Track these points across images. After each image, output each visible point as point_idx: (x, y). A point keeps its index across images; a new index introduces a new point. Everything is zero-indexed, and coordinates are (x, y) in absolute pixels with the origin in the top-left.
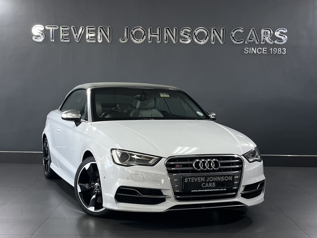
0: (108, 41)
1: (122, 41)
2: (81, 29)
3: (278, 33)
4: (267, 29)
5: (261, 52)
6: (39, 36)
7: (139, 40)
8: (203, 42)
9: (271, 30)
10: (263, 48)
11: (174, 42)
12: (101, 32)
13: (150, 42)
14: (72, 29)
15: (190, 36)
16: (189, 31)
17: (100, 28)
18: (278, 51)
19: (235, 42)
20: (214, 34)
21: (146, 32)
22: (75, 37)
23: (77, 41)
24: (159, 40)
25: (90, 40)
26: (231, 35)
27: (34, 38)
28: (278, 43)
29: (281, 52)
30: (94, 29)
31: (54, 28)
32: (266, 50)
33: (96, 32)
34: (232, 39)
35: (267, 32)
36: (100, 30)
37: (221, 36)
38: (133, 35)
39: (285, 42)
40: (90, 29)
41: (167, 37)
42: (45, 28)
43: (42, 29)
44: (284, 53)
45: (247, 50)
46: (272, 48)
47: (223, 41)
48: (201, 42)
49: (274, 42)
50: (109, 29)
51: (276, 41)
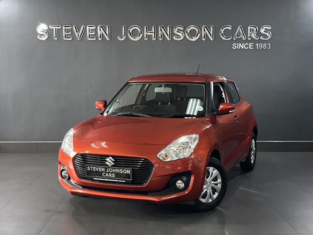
0: (108, 39)
1: (120, 39)
2: (82, 28)
3: (264, 30)
4: (253, 27)
5: (248, 47)
6: (43, 35)
7: (136, 38)
8: (194, 39)
9: (257, 27)
10: (250, 44)
11: (168, 39)
12: (101, 31)
13: (146, 39)
14: (74, 28)
15: (182, 34)
16: (182, 29)
17: (100, 27)
18: (263, 46)
19: (224, 38)
20: (205, 31)
21: (142, 31)
22: (77, 35)
23: (79, 39)
24: (155, 38)
25: (91, 38)
26: (220, 32)
27: (38, 37)
28: (263, 39)
29: (266, 47)
30: (94, 28)
31: (57, 27)
32: (253, 46)
33: (96, 30)
34: (221, 35)
35: (253, 29)
36: (100, 29)
37: (211, 33)
38: (130, 33)
39: (269, 37)
40: (90, 28)
41: (161, 35)
42: (48, 27)
43: (47, 28)
44: (269, 48)
45: (235, 46)
46: (258, 44)
47: (213, 37)
48: (192, 38)
49: (260, 38)
50: (108, 28)
51: (262, 37)
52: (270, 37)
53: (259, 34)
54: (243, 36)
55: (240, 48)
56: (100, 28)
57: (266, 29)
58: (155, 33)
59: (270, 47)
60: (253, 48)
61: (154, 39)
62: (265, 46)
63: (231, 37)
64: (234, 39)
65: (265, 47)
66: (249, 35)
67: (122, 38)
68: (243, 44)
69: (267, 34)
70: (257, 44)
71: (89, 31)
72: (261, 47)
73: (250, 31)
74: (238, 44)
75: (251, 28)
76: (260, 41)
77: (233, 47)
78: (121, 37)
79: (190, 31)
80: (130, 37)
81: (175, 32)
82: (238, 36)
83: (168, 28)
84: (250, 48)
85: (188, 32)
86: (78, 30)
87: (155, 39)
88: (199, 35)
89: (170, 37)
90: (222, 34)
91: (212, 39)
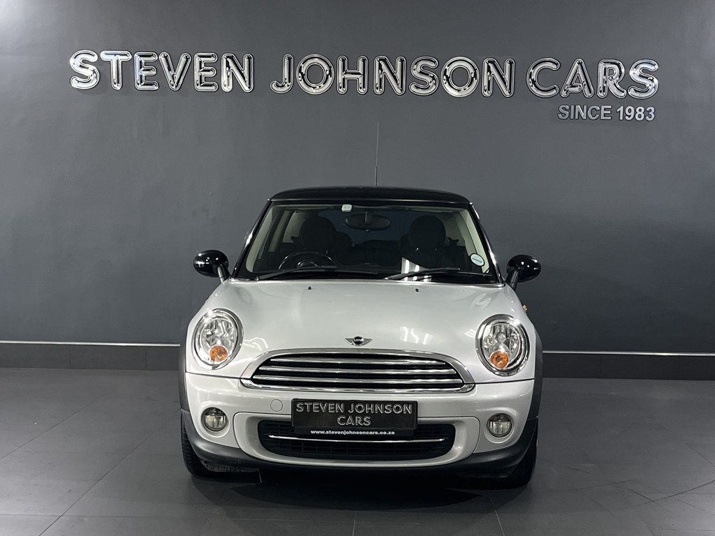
0: (247, 88)
2: (183, 60)
3: (637, 71)
4: (612, 63)
5: (598, 116)
6: (86, 77)
8: (463, 92)
9: (621, 65)
10: (603, 107)
11: (398, 91)
12: (230, 68)
13: (341, 90)
15: (433, 78)
17: (228, 57)
18: (635, 113)
19: (539, 93)
21: (332, 68)
22: (170, 78)
23: (174, 87)
24: (364, 87)
25: (204, 86)
26: (528, 77)
27: (73, 81)
28: (637, 95)
29: (643, 116)
30: (212, 59)
31: (120, 58)
32: (609, 112)
33: (217, 66)
34: (531, 84)
35: (612, 70)
36: (227, 62)
37: (507, 77)
38: (302, 73)
39: (652, 92)
40: (203, 59)
41: (381, 79)
42: (99, 57)
43: (94, 59)
44: (650, 118)
45: (564, 112)
46: (622, 107)
47: (510, 89)
48: (459, 91)
49: (627, 92)
50: (246, 61)
51: (632, 90)
52: (653, 90)
53: (626, 82)
54: (586, 86)
55: (577, 118)
56: (228, 59)
57: (644, 70)
58: (364, 75)
59: (653, 116)
60: (610, 118)
61: (361, 90)
62: (641, 113)
63: (555, 88)
64: (564, 94)
65: (640, 116)
66: (601, 84)
67: (283, 86)
68: (585, 107)
69: (647, 83)
70: (621, 109)
71: (201, 68)
72: (629, 116)
73: (605, 75)
74: (573, 107)
75: (608, 66)
76: (628, 100)
77: (560, 115)
78: (280, 85)
79: (453, 72)
80: (302, 83)
81: (415, 73)
82: (575, 87)
83: (399, 63)
84: (602, 117)
85: (448, 74)
86: (172, 66)
87: (365, 89)
88: (475, 81)
89: (402, 86)
90: (534, 82)
91: (507, 93)
